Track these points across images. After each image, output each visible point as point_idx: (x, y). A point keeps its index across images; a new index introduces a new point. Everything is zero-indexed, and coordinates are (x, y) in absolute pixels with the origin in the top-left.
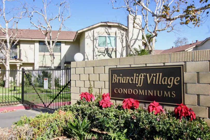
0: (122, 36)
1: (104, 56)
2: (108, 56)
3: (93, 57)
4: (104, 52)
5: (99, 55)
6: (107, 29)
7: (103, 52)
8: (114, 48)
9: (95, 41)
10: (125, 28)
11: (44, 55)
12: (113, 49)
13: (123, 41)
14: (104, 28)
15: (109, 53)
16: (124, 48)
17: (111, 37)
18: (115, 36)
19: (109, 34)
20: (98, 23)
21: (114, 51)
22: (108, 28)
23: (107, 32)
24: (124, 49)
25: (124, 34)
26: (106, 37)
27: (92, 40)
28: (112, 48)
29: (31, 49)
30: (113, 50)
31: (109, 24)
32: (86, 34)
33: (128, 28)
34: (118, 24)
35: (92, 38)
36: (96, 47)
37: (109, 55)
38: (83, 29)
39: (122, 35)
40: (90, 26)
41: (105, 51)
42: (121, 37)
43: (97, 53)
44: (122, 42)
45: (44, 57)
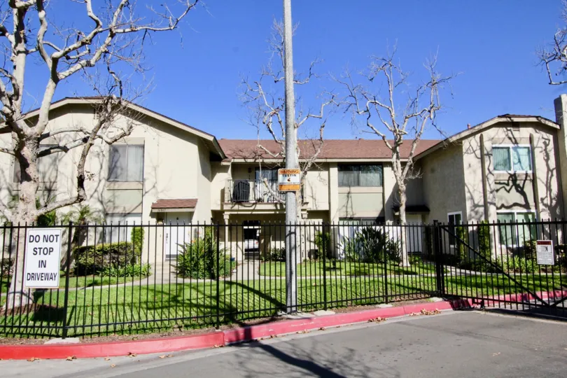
0: (546, 145)
1: (508, 192)
2: (518, 191)
3: (482, 195)
4: (506, 182)
5: (497, 191)
6: (510, 130)
7: (504, 183)
8: (530, 172)
9: (486, 158)
10: (554, 126)
11: (349, 193)
12: (527, 175)
13: (547, 155)
14: (504, 129)
15: (519, 185)
16: (552, 171)
17: (521, 148)
18: (528, 145)
19: (516, 142)
20: (492, 119)
21: (530, 180)
22: (512, 128)
23: (510, 138)
24: (552, 175)
25: (549, 140)
26: (508, 148)
27: (479, 156)
28: (524, 172)
29: (321, 180)
30: (528, 178)
31: (516, 120)
32: (466, 144)
33: (560, 126)
34: (537, 117)
35: (478, 153)
36: (490, 173)
37: (519, 189)
38: (460, 133)
39: (545, 143)
40: (475, 127)
41: (508, 181)
42: (544, 148)
43: (494, 186)
44: (546, 158)
45: (348, 197)
